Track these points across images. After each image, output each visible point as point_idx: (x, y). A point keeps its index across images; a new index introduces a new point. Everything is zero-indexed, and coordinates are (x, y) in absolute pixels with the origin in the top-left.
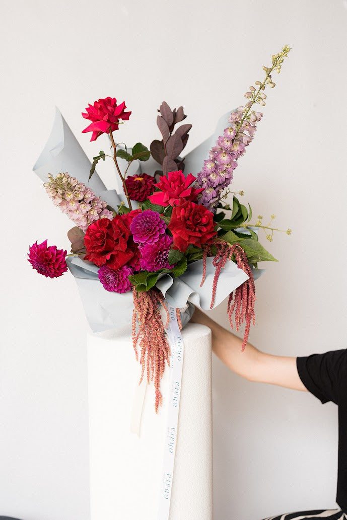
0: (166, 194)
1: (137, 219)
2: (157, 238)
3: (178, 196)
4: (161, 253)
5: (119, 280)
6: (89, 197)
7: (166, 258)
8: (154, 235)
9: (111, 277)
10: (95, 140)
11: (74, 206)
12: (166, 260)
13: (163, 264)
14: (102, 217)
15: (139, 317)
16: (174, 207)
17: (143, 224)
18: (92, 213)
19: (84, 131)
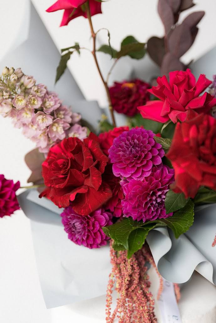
0: (165, 104)
1: (119, 140)
2: (149, 171)
3: (185, 107)
4: (154, 194)
5: (89, 231)
6: (51, 104)
7: (162, 201)
8: (144, 166)
9: (78, 225)
10: (66, 24)
11: (28, 117)
12: (162, 203)
13: (157, 211)
14: (71, 135)
15: (117, 286)
16: (178, 123)
17: (128, 149)
18: (54, 129)
19: (50, 10)
